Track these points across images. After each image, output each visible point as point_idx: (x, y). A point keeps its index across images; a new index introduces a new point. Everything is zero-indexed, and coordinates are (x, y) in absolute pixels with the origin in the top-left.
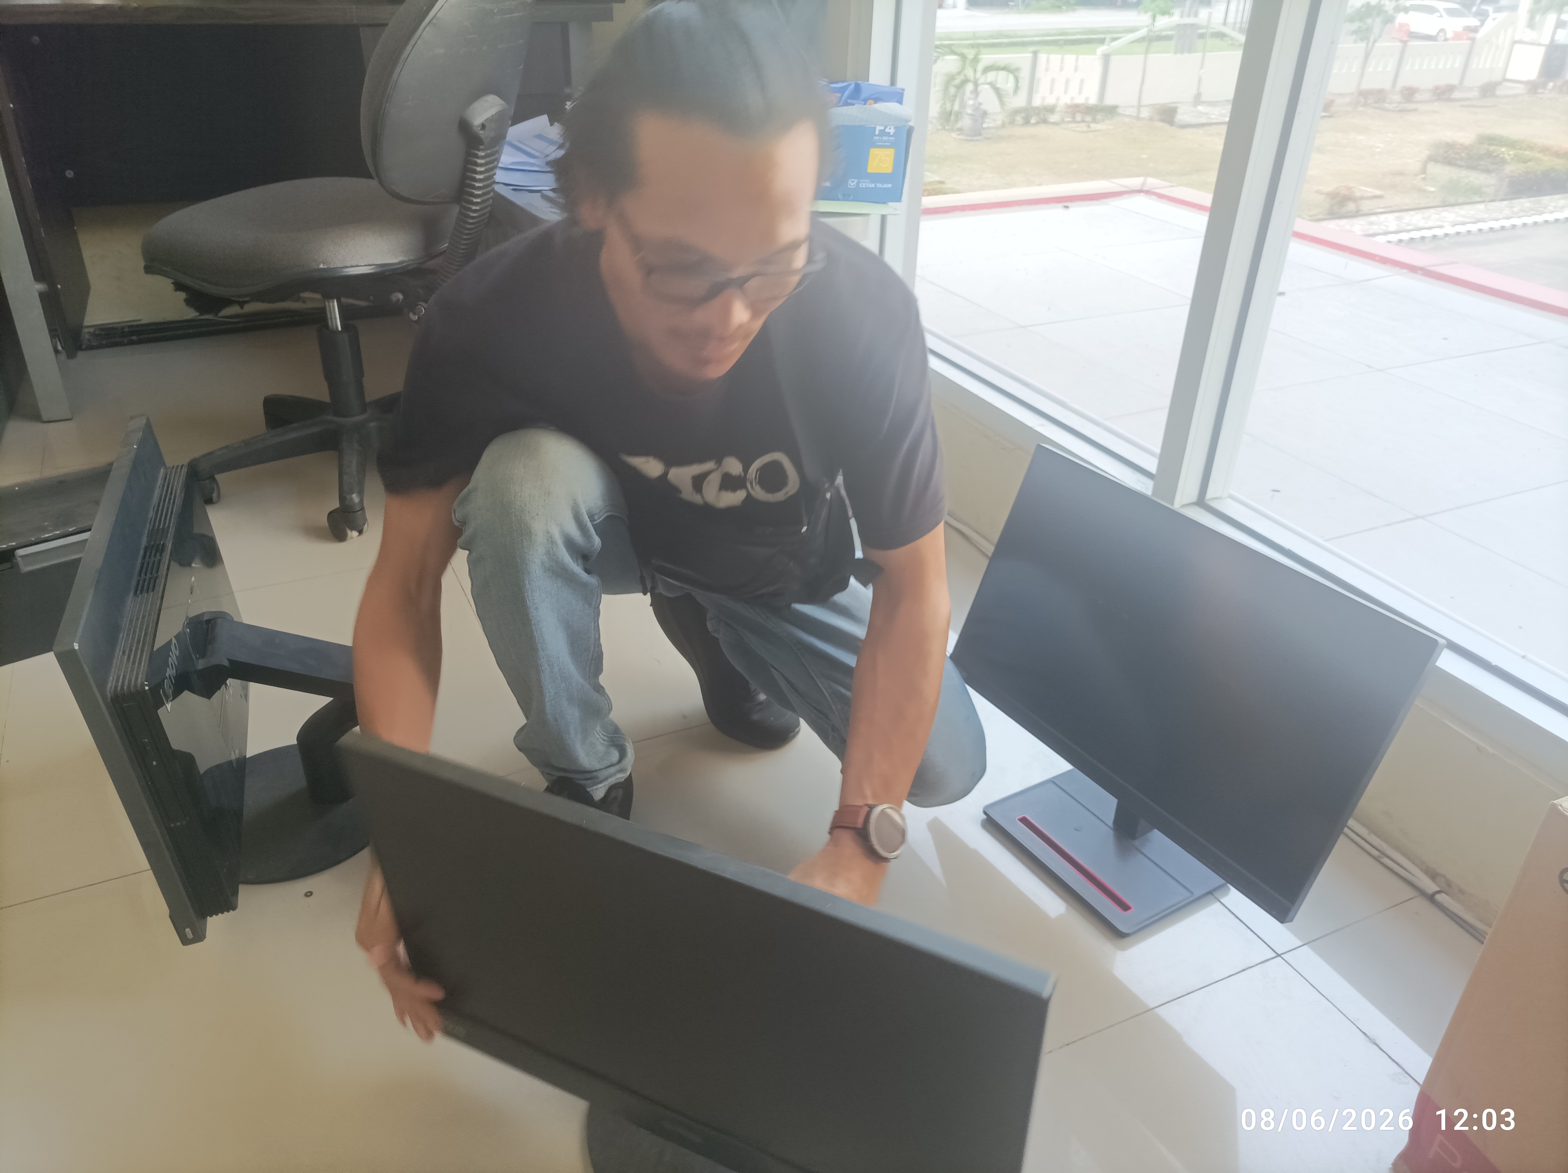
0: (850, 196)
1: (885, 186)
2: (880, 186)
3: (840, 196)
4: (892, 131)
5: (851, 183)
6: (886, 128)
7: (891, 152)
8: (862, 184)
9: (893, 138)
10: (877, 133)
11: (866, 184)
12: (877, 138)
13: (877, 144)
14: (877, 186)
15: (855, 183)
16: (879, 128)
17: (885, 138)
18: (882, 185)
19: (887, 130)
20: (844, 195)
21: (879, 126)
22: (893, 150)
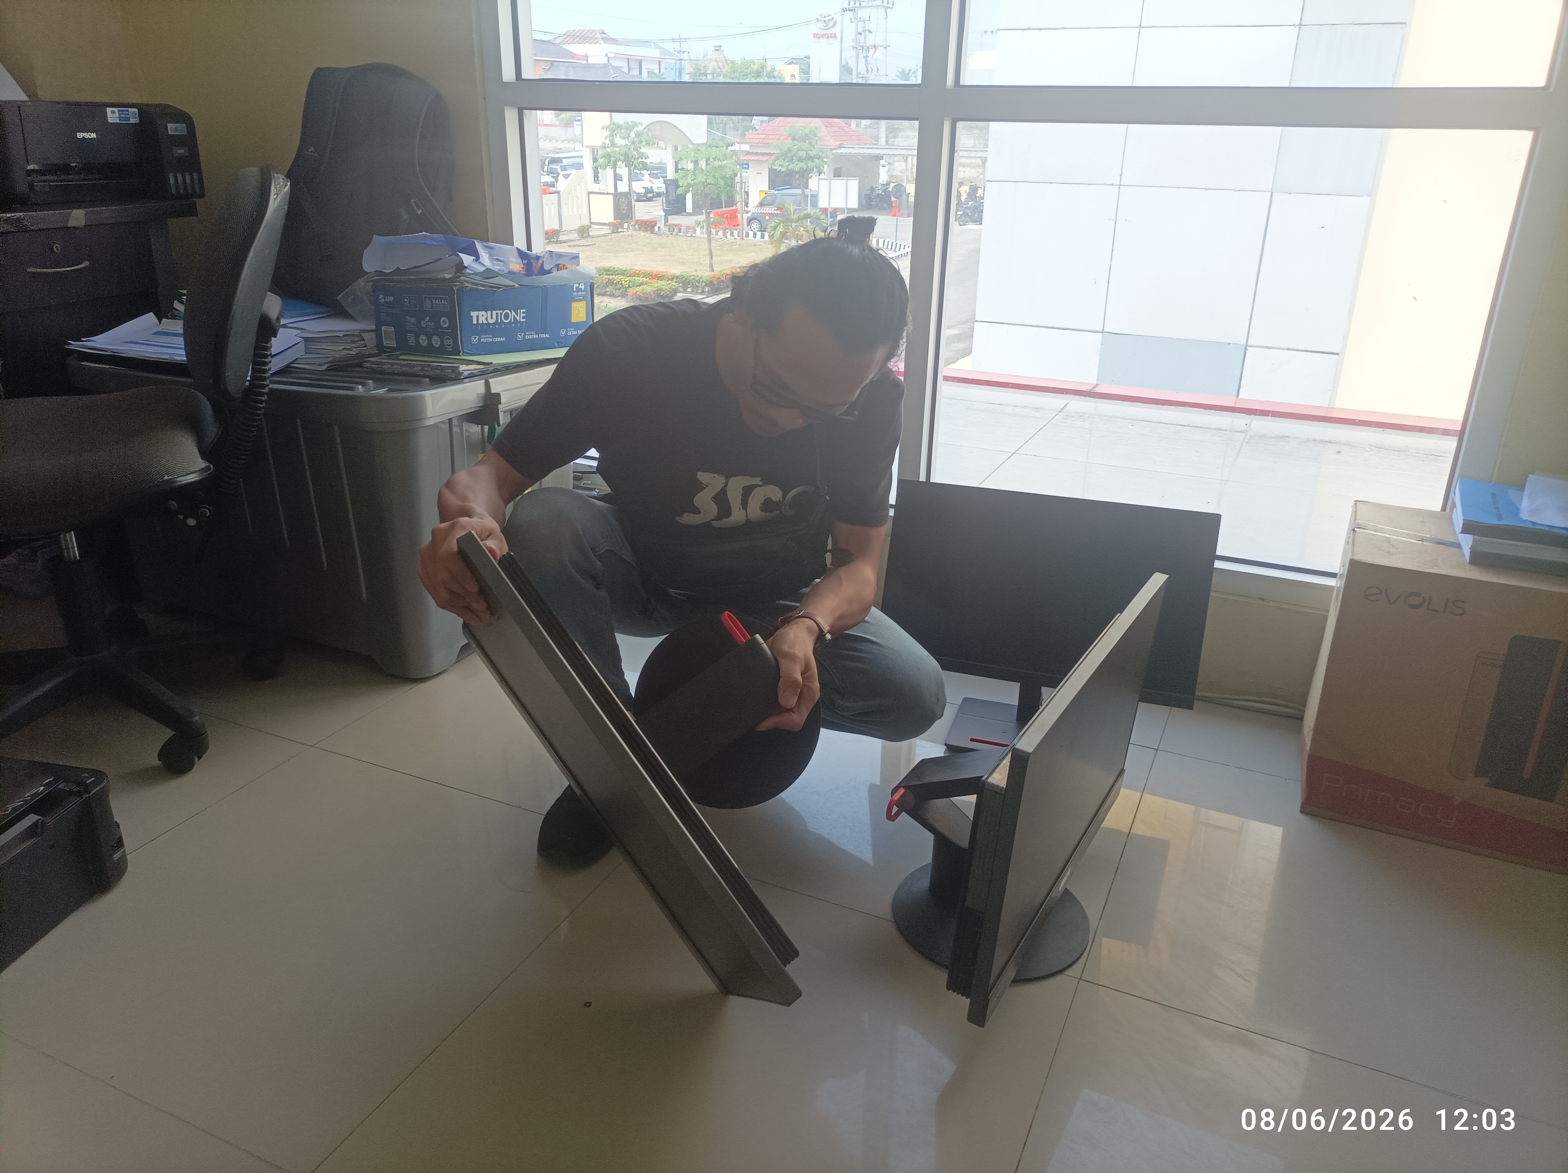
3: (556, 345)
4: (583, 287)
5: (562, 332)
6: (579, 285)
8: (569, 332)
9: (583, 292)
10: (575, 290)
11: (571, 332)
12: (575, 294)
13: (576, 298)
15: (565, 332)
16: (575, 286)
17: (580, 293)
19: (580, 287)
20: (558, 343)
21: (576, 283)
22: (585, 302)
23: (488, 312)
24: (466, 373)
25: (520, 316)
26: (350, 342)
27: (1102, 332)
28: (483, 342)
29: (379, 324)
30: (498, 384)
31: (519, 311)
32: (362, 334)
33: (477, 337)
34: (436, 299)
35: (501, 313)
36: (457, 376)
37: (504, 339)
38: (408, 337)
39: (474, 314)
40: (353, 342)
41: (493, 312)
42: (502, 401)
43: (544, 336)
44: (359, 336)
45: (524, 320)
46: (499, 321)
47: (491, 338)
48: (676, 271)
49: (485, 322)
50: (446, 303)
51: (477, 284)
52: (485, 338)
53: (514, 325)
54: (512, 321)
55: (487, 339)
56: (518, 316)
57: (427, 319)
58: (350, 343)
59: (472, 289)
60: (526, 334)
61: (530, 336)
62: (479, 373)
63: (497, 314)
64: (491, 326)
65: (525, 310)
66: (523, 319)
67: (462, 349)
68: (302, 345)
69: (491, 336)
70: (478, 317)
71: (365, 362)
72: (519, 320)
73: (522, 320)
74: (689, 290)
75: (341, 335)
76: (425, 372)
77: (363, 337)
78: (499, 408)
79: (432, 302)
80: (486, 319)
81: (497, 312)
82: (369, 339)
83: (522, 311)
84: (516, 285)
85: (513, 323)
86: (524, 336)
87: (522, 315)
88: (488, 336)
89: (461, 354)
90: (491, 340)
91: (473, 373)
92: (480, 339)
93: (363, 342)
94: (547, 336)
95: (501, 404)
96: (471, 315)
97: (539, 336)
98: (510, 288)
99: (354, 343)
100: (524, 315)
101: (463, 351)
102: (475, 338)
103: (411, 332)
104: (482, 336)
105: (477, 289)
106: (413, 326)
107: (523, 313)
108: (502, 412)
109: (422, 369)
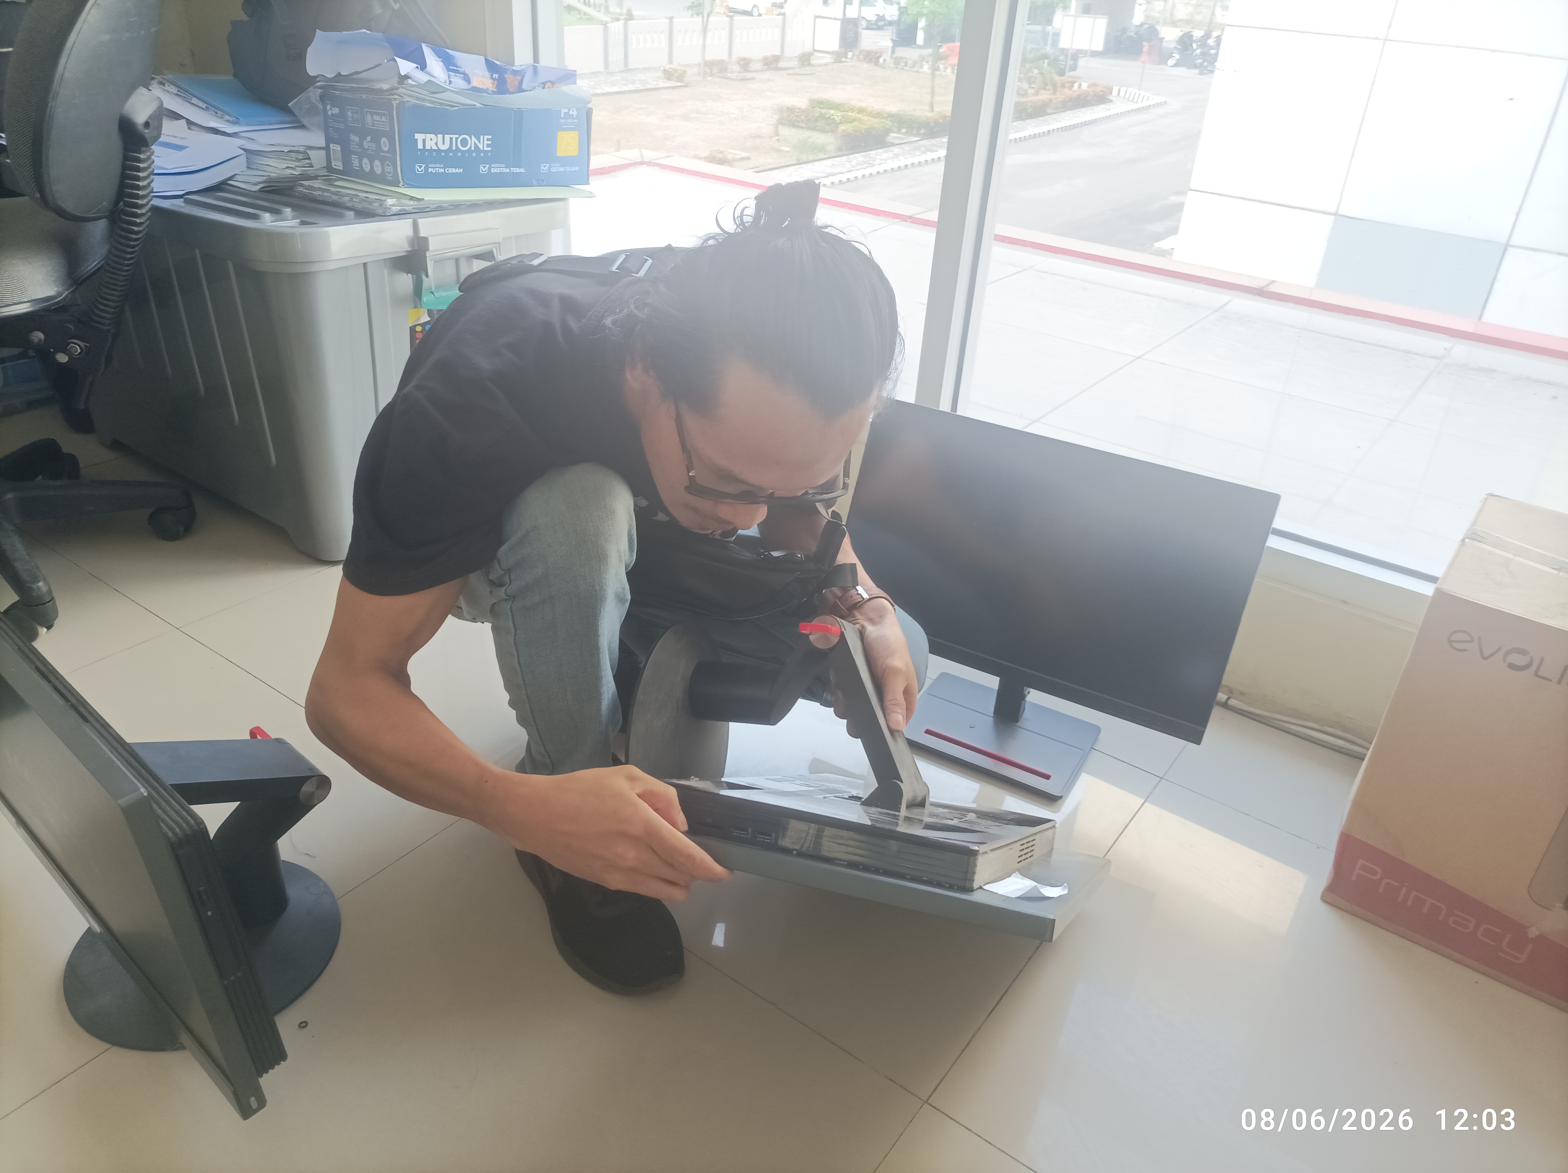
0: (544, 182)
1: (574, 169)
2: (569, 169)
3: (535, 182)
4: (575, 113)
5: (543, 167)
6: (569, 110)
7: (575, 135)
8: (553, 168)
9: (576, 121)
10: (562, 116)
11: (557, 168)
12: (563, 121)
13: (564, 127)
14: (567, 170)
15: (547, 167)
16: (564, 111)
17: (570, 121)
18: (571, 169)
19: (571, 113)
20: (538, 180)
21: (564, 108)
22: (577, 132)
23: (438, 135)
24: (395, 209)
25: (484, 143)
26: (294, 159)
27: (1336, 214)
28: (431, 172)
29: (329, 140)
30: (428, 226)
31: (482, 137)
32: (307, 151)
33: (424, 166)
34: (377, 114)
35: (457, 139)
36: (384, 212)
37: (461, 170)
38: (353, 158)
39: (419, 137)
40: (298, 160)
41: (446, 135)
42: (431, 248)
43: (517, 170)
44: (304, 154)
45: (489, 149)
46: (454, 148)
47: (442, 168)
48: (893, 109)
49: (434, 147)
50: (386, 121)
51: (424, 100)
52: (434, 168)
53: (474, 154)
54: (473, 149)
55: (436, 169)
56: (480, 143)
57: (369, 139)
58: (293, 161)
59: (415, 105)
60: (492, 166)
61: (498, 169)
62: (414, 211)
63: (451, 139)
64: (443, 154)
65: (490, 137)
66: (487, 147)
67: (402, 179)
68: (243, 159)
69: (442, 166)
70: (424, 140)
71: (298, 185)
72: (482, 149)
73: (486, 149)
74: (904, 130)
75: (286, 151)
76: (354, 203)
77: (308, 154)
78: (427, 255)
79: (372, 117)
80: (436, 144)
81: (451, 136)
82: (318, 158)
83: (486, 137)
84: (478, 105)
85: (473, 151)
86: (489, 169)
87: (486, 142)
88: (438, 165)
89: (400, 185)
90: (443, 170)
91: (404, 210)
92: (426, 168)
93: (307, 161)
94: (522, 170)
95: (428, 250)
96: (416, 138)
97: (510, 170)
98: (470, 107)
99: (297, 162)
100: (490, 142)
101: (403, 181)
102: (420, 167)
103: (355, 153)
104: (430, 165)
105: (423, 106)
106: (357, 147)
107: (488, 140)
108: (431, 260)
109: (351, 200)
